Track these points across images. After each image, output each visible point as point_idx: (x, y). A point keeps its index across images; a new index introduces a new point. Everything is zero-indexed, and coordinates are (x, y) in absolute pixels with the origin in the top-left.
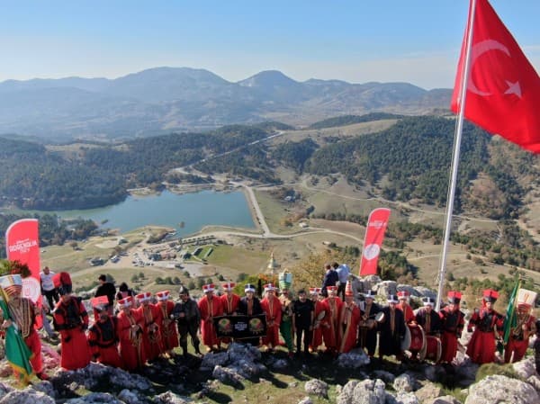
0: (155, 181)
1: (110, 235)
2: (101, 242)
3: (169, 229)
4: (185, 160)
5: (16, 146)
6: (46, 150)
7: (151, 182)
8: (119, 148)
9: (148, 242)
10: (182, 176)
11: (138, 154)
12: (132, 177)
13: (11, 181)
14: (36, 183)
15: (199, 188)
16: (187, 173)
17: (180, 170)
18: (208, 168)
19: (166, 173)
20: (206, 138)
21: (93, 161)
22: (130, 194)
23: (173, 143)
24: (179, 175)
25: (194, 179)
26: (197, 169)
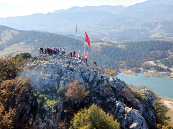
4: (155, 58)
7: (133, 67)
8: (120, 46)
10: (152, 66)
11: (129, 51)
12: (124, 63)
15: (160, 75)
16: (155, 65)
17: (152, 63)
18: (169, 63)
19: (143, 63)
20: (172, 45)
21: (105, 52)
22: (120, 72)
23: (151, 46)
24: (150, 65)
25: (159, 68)
26: (162, 63)
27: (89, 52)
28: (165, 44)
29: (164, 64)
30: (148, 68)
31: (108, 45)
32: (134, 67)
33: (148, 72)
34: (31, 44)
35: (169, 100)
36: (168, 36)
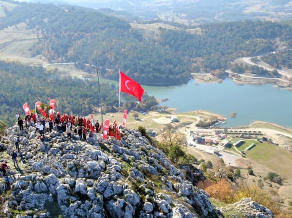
0: (219, 69)
1: (167, 112)
2: (157, 117)
3: (219, 117)
4: (254, 51)
5: (109, 22)
6: (130, 27)
7: (214, 69)
8: (192, 31)
9: (198, 126)
10: (247, 67)
11: (210, 39)
12: (199, 61)
13: (99, 53)
14: (118, 57)
15: (261, 82)
16: (253, 64)
17: (247, 60)
18: (277, 61)
19: (232, 61)
20: (282, 29)
21: (167, 41)
22: (193, 78)
23: (246, 31)
24: (244, 65)
25: (259, 70)
26: (265, 61)
27: (140, 41)
28: (271, 27)
29: (269, 63)
30: (241, 70)
31: (172, 28)
32: (216, 69)
33: (239, 77)
34: (37, 27)
35: (276, 128)
36: (276, 10)
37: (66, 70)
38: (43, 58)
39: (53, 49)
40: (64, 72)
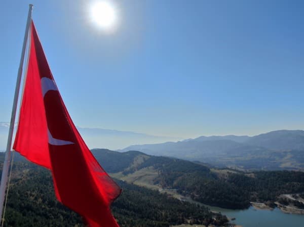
7: (267, 200)
8: (249, 175)
10: (290, 201)
12: (255, 194)
13: (191, 184)
16: (294, 199)
17: (289, 196)
19: (278, 196)
24: (288, 199)
27: (216, 179)
31: (236, 172)
33: (285, 207)
37: (172, 194)
38: (160, 185)
39: (165, 181)
40: (170, 195)
